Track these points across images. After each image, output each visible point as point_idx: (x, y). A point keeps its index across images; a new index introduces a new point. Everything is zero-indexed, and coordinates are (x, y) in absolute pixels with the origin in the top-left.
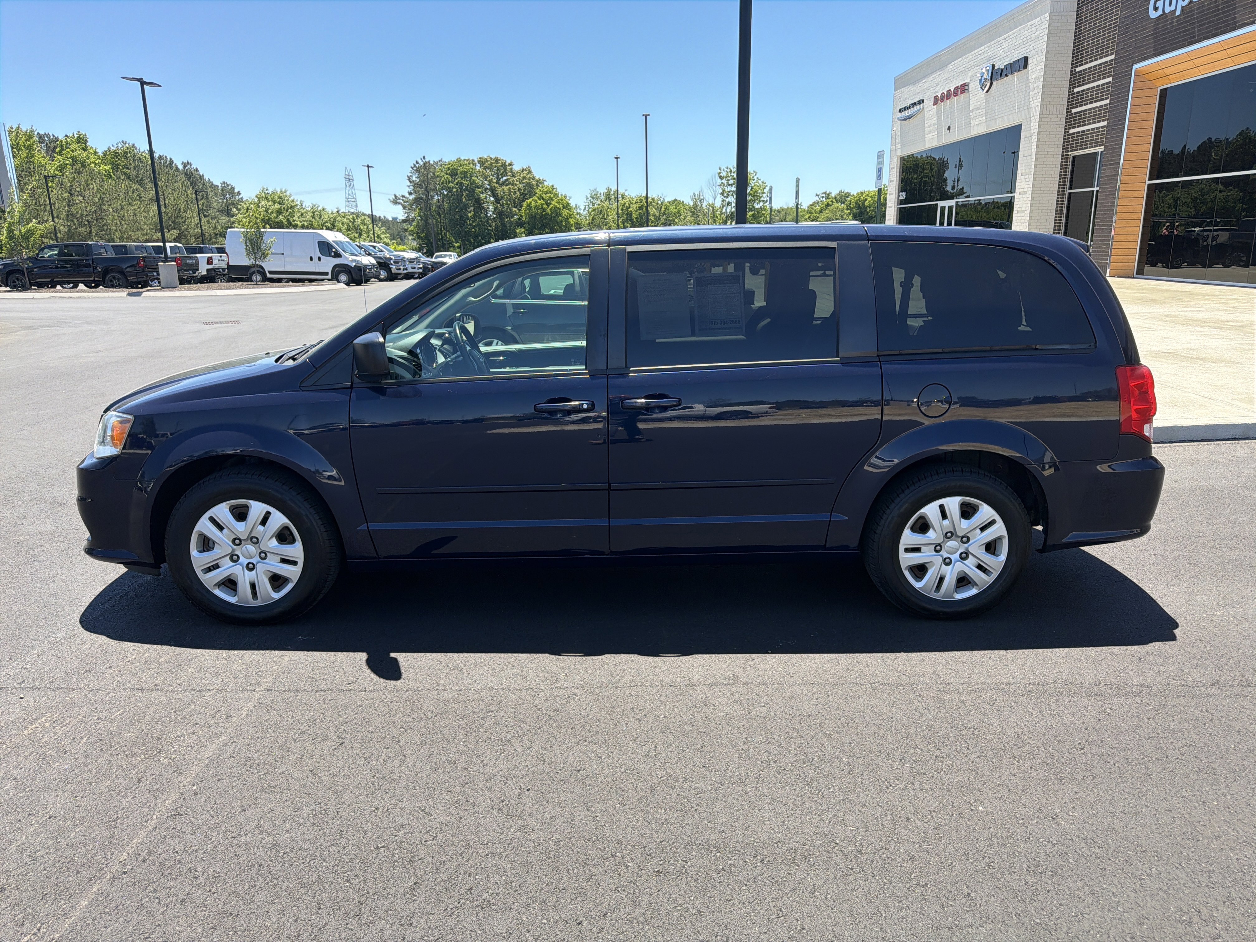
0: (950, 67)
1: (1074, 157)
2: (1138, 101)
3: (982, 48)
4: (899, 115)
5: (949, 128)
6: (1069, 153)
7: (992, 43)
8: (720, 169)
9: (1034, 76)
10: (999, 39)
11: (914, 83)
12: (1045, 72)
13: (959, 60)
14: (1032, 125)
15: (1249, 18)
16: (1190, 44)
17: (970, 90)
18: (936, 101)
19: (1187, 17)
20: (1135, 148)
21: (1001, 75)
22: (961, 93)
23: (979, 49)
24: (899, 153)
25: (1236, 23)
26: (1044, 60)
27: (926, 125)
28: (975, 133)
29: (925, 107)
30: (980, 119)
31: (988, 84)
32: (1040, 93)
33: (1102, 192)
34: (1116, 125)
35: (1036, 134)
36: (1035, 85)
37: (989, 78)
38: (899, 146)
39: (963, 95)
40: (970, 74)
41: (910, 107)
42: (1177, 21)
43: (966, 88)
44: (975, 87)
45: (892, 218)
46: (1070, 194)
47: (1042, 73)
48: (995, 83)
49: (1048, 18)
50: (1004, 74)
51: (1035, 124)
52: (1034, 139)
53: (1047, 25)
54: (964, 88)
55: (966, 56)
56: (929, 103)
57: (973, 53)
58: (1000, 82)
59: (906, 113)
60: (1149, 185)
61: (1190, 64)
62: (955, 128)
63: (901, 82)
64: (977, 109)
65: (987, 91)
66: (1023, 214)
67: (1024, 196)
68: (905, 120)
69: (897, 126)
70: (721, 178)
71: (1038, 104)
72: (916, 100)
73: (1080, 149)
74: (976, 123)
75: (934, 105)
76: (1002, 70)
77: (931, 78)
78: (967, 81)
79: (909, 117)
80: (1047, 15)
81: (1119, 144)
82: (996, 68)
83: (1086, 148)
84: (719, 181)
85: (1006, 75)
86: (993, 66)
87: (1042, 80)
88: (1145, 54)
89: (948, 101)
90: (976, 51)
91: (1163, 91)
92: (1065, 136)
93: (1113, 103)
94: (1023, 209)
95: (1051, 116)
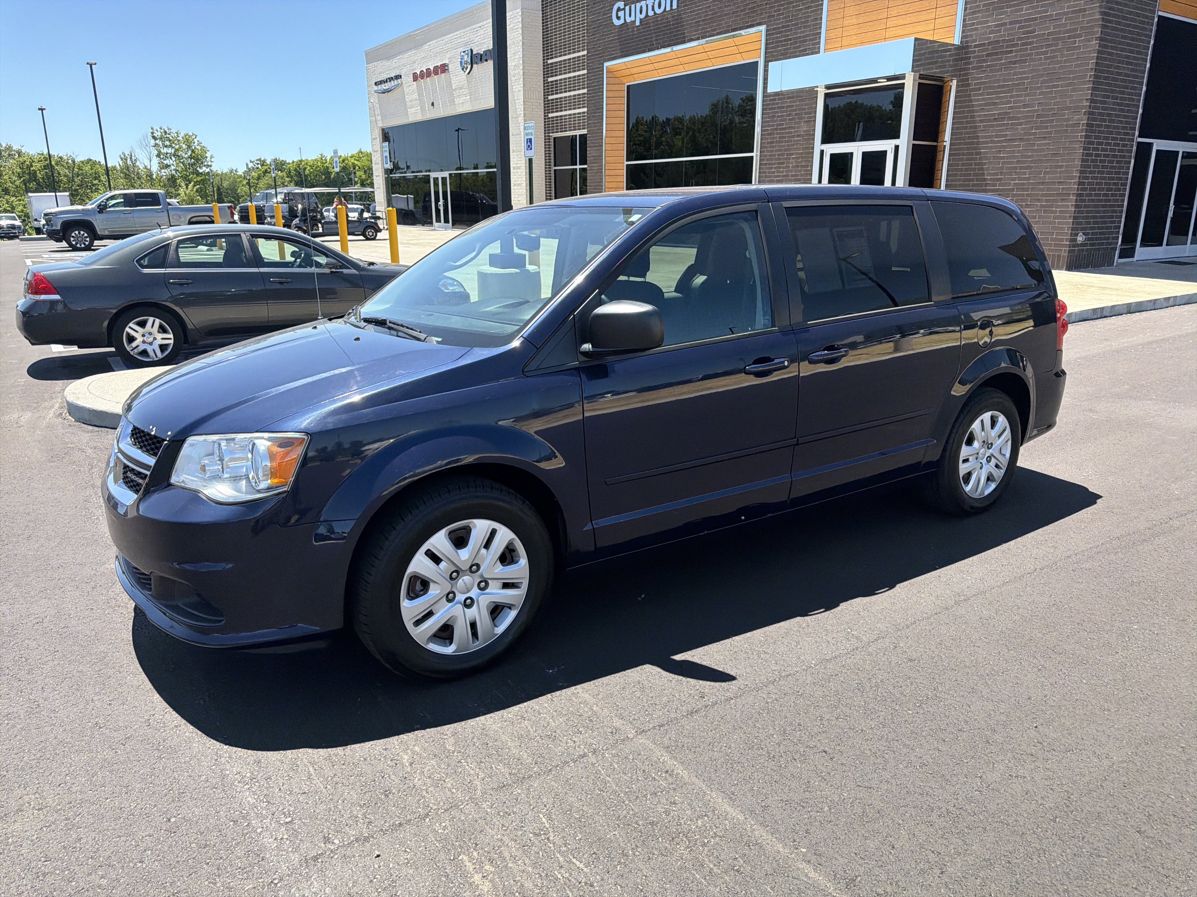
0: (426, 47)
1: (555, 138)
2: (611, 94)
3: (458, 33)
4: (376, 88)
5: (433, 104)
6: (551, 134)
7: (467, 29)
8: (152, 129)
9: (513, 64)
10: (474, 27)
11: (389, 58)
12: (523, 61)
13: (434, 41)
14: (517, 107)
15: (694, 35)
16: (650, 50)
17: (450, 70)
18: (415, 78)
19: (645, 28)
20: (614, 134)
21: (481, 59)
22: (441, 73)
23: (455, 34)
24: (380, 124)
25: (684, 37)
26: (521, 50)
27: (407, 100)
28: (460, 110)
29: (404, 82)
30: (464, 98)
31: (469, 67)
32: (522, 80)
33: (590, 170)
34: (596, 113)
35: (522, 115)
36: (516, 72)
37: (469, 61)
38: (379, 118)
39: (443, 75)
40: (448, 56)
41: (387, 82)
42: (637, 30)
43: (446, 68)
44: (455, 67)
45: (382, 186)
46: (555, 170)
47: (521, 62)
48: (475, 66)
49: (520, 14)
50: (484, 58)
51: (520, 107)
52: (522, 119)
53: (520, 20)
54: (443, 69)
55: (442, 38)
56: (407, 79)
57: (448, 36)
58: (481, 65)
59: (384, 87)
60: (627, 165)
61: (651, 67)
62: (439, 103)
63: (373, 56)
64: (461, 88)
65: (469, 73)
66: (519, 187)
67: (518, 170)
68: (384, 93)
69: (375, 98)
70: (154, 138)
71: (520, 89)
72: (393, 75)
73: (561, 132)
74: (461, 102)
75: (414, 81)
76: (481, 55)
77: (406, 55)
78: (446, 62)
79: (388, 91)
80: (519, 10)
81: (600, 129)
82: (474, 53)
83: (566, 131)
84: (153, 142)
85: (486, 60)
86: (472, 50)
87: (521, 67)
88: (613, 54)
89: (428, 79)
90: (451, 35)
91: (628, 87)
92: (545, 119)
93: (590, 94)
94: (519, 182)
95: (532, 101)
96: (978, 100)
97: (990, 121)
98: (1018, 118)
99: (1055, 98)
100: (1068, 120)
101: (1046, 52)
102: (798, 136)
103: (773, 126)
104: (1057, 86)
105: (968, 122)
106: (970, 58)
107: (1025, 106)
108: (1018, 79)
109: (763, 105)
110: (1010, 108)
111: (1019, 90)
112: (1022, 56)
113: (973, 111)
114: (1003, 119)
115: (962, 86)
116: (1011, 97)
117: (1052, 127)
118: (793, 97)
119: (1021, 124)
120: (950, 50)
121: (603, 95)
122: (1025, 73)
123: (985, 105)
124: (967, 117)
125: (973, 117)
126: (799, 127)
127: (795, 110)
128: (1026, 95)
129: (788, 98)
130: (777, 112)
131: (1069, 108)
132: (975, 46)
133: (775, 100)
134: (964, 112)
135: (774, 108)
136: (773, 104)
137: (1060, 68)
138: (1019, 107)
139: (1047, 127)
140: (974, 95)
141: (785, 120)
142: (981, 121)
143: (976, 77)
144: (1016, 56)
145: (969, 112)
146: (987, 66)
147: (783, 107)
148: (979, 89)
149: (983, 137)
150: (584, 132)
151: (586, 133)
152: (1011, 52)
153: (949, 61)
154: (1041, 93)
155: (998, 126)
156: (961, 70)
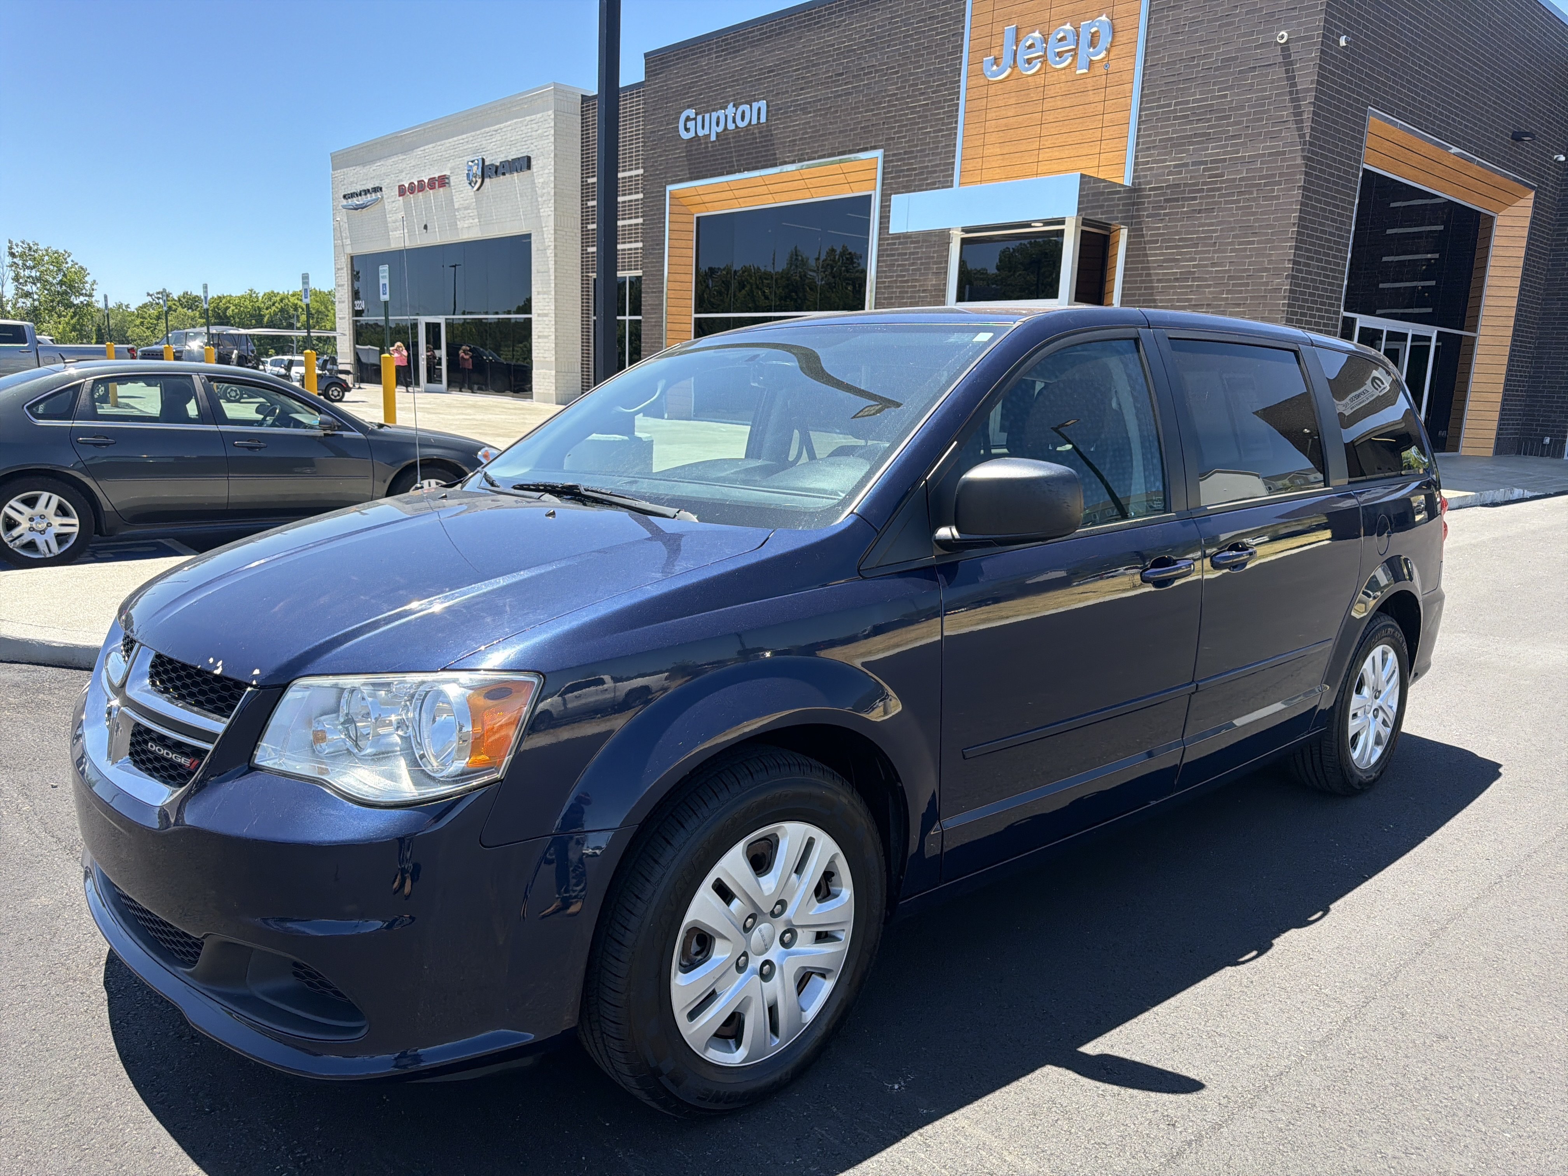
0: (418, 152)
2: (676, 227)
3: (464, 136)
4: (344, 202)
5: (426, 227)
6: (590, 274)
7: (478, 132)
8: (10, 242)
9: (541, 180)
10: (487, 129)
11: (364, 164)
12: (555, 177)
13: (431, 146)
14: (545, 236)
15: (788, 157)
16: (730, 173)
17: (452, 184)
18: (402, 191)
19: (723, 144)
20: (678, 277)
21: (496, 172)
22: (439, 187)
23: (460, 137)
24: (349, 250)
25: (776, 159)
26: (553, 163)
27: (389, 219)
28: (465, 237)
29: (385, 196)
30: (471, 221)
31: (479, 181)
32: (553, 201)
33: (645, 322)
34: (655, 249)
35: (552, 247)
36: (544, 191)
37: (480, 174)
38: (348, 242)
39: (441, 189)
40: (449, 165)
41: (360, 195)
42: (712, 147)
43: (447, 181)
44: (459, 181)
45: (347, 333)
47: (552, 178)
48: (487, 180)
49: (553, 116)
50: (500, 170)
51: (550, 236)
52: (550, 253)
53: (552, 124)
54: (443, 181)
55: (443, 142)
56: (390, 193)
57: (451, 140)
58: (495, 180)
59: (356, 201)
60: (696, 319)
61: (729, 195)
62: (434, 226)
63: (341, 160)
64: (466, 208)
65: (478, 189)
66: (546, 340)
67: (545, 318)
68: (356, 209)
69: (342, 216)
70: (13, 255)
71: (550, 213)
72: (370, 186)
74: (466, 226)
75: (400, 196)
76: (497, 167)
77: (390, 161)
78: (447, 173)
79: (362, 207)
80: (551, 112)
81: (660, 271)
82: (487, 163)
84: (8, 260)
85: (504, 174)
86: (483, 160)
87: (552, 185)
88: (679, 175)
89: (420, 194)
90: (455, 139)
91: (698, 218)
92: (582, 254)
93: (647, 225)
94: (546, 334)
95: (566, 230)
96: (1156, 255)
97: (1169, 281)
98: (1206, 280)
99: (1251, 256)
100: (1267, 284)
101: (1238, 201)
102: (924, 291)
103: (892, 277)
104: (1253, 243)
105: (1142, 282)
106: (1143, 203)
107: (1214, 265)
108: (1203, 232)
109: (879, 251)
110: (1194, 266)
111: (1205, 245)
112: (1207, 204)
113: (1148, 268)
114: (1187, 279)
115: (1135, 236)
116: (1196, 253)
117: (1247, 291)
118: (918, 242)
119: (1209, 286)
120: (1118, 192)
121: (664, 227)
122: (1212, 224)
123: (1164, 261)
124: (1141, 275)
125: (1149, 275)
126: (925, 280)
127: (921, 258)
128: (1215, 252)
129: (912, 243)
130: (897, 260)
131: (1266, 270)
132: (1151, 189)
133: (894, 244)
134: (1137, 269)
135: (893, 255)
136: (892, 250)
137: (1255, 220)
138: (1206, 266)
139: (1241, 292)
140: (1151, 249)
141: (908, 270)
142: (1159, 281)
143: (1152, 227)
144: (1201, 204)
145: (1143, 269)
146: (1165, 215)
147: (905, 254)
148: (1157, 242)
149: (1161, 301)
150: (639, 273)
151: (641, 274)
152: (1195, 198)
153: (1118, 205)
154: (1232, 251)
155: (1181, 287)
156: (1133, 217)
